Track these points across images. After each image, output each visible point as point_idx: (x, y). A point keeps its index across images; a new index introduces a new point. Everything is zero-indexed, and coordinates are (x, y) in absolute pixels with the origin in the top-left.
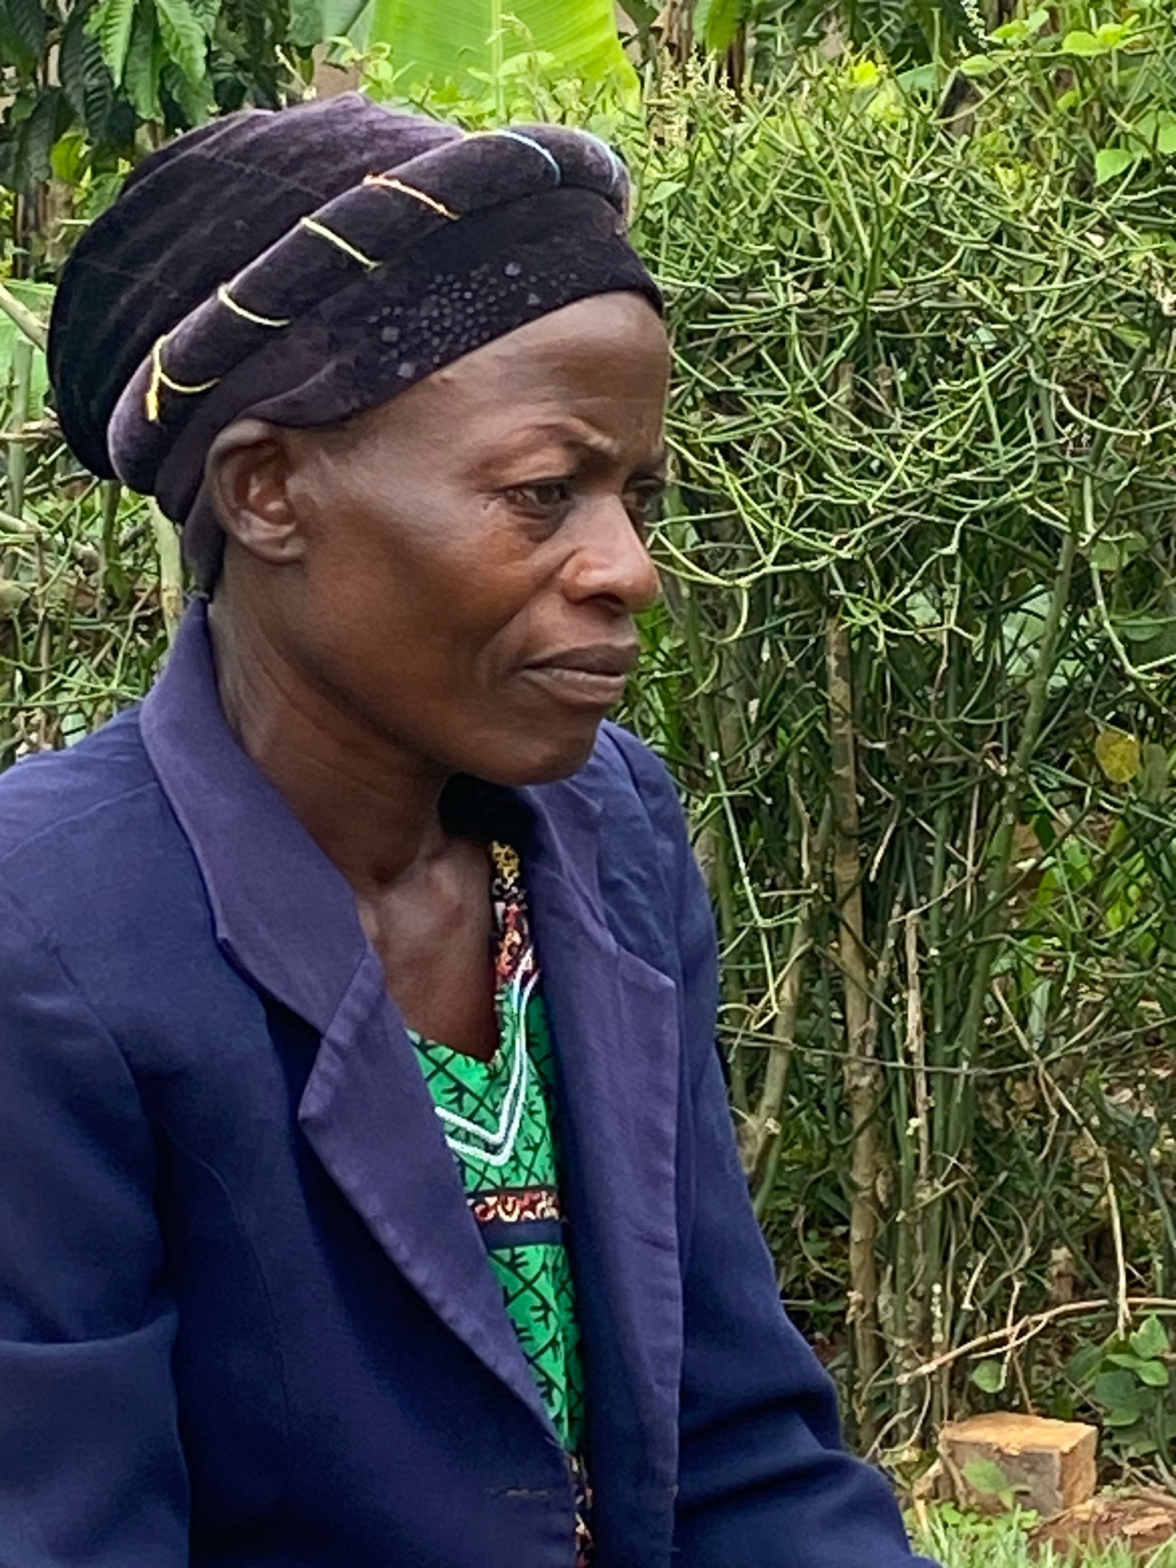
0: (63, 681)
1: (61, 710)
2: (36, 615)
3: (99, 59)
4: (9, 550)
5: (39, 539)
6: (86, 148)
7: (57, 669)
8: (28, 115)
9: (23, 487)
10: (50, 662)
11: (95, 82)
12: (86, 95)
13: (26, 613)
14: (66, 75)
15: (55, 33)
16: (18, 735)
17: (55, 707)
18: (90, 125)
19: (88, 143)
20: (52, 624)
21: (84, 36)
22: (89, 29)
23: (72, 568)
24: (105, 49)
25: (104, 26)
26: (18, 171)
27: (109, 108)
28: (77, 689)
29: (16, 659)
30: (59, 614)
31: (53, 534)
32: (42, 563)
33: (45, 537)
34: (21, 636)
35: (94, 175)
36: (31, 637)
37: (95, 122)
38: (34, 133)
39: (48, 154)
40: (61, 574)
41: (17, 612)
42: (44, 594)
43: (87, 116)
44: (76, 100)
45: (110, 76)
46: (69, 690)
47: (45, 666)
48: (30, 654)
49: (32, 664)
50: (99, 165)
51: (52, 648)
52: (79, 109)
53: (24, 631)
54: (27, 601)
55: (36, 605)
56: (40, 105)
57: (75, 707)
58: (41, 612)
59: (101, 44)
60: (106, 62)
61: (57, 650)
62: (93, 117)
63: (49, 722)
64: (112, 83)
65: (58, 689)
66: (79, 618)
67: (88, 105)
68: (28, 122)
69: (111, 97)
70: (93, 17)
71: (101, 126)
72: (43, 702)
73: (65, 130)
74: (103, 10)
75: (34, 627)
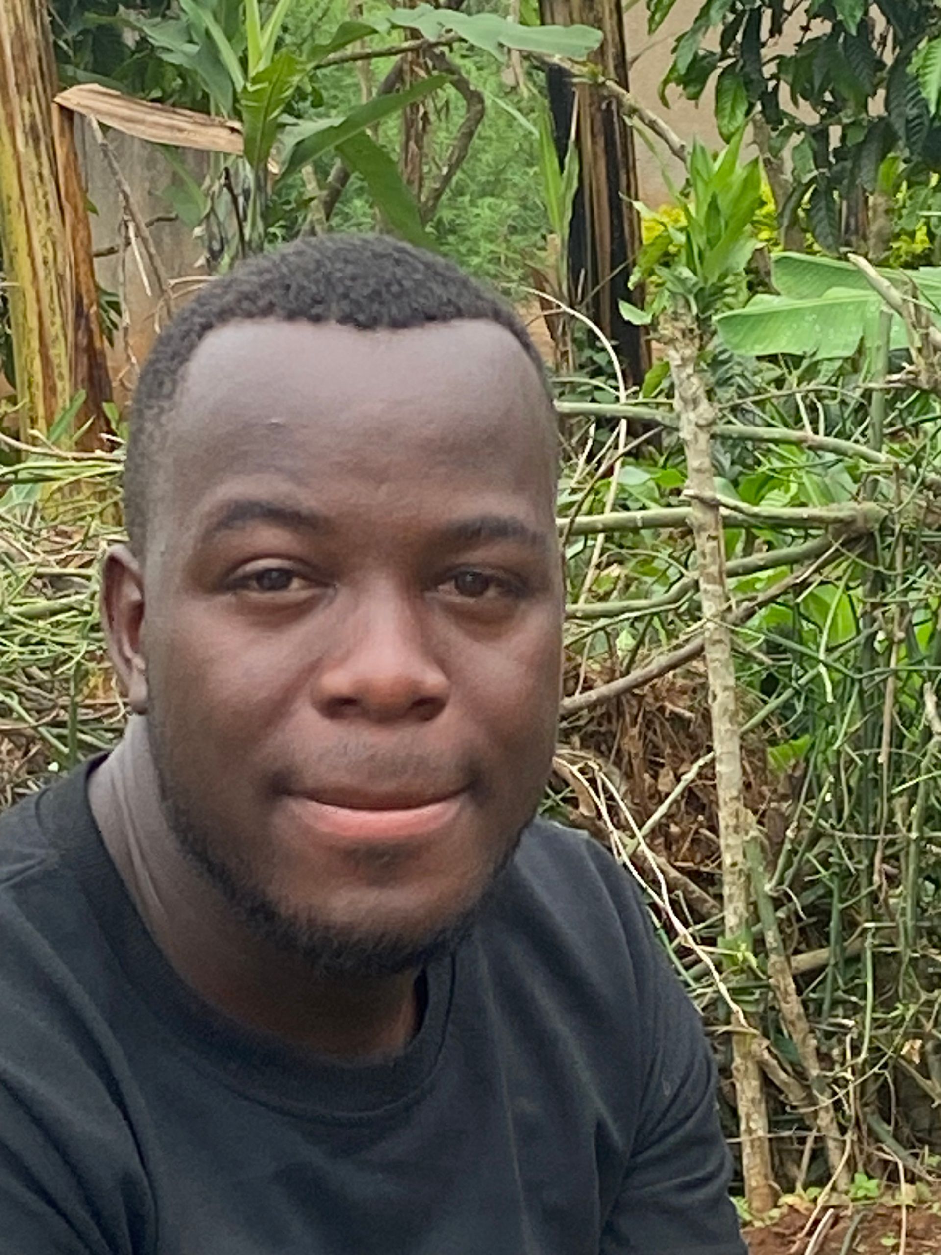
0: (914, 582)
1: (912, 605)
2: (893, 530)
3: (919, 93)
4: (872, 477)
5: (897, 468)
6: (903, 166)
7: (909, 572)
8: (861, 139)
9: (883, 426)
10: (904, 567)
11: (915, 111)
12: (908, 122)
13: (885, 527)
14: (892, 106)
15: (884, 74)
16: (876, 625)
17: (906, 603)
18: (909, 145)
19: (906, 161)
20: (906, 536)
21: (906, 75)
22: (911, 69)
23: (921, 492)
24: (924, 85)
25: (924, 67)
26: (852, 183)
27: (924, 133)
28: (925, 588)
29: (876, 564)
30: (911, 529)
31: (907, 464)
32: (899, 488)
33: (902, 466)
34: (880, 546)
35: (909, 187)
36: (889, 546)
37: (914, 143)
38: (864, 153)
39: (877, 170)
40: (913, 497)
41: (877, 526)
42: (900, 512)
43: (908, 139)
44: (899, 127)
45: (927, 107)
46: (918, 589)
47: (899, 570)
48: (888, 561)
49: (889, 568)
50: (913, 179)
51: (905, 556)
52: (901, 133)
53: (883, 542)
54: (886, 518)
55: (893, 522)
56: (870, 132)
57: (923, 604)
58: (897, 528)
59: (920, 80)
60: (924, 95)
61: (909, 558)
62: (913, 139)
63: (902, 614)
64: (929, 112)
65: (909, 589)
66: (927, 532)
67: (908, 130)
68: (860, 146)
69: (927, 123)
70: (914, 60)
71: (918, 147)
72: (899, 599)
73: (889, 151)
74: (922, 55)
75: (889, 540)
